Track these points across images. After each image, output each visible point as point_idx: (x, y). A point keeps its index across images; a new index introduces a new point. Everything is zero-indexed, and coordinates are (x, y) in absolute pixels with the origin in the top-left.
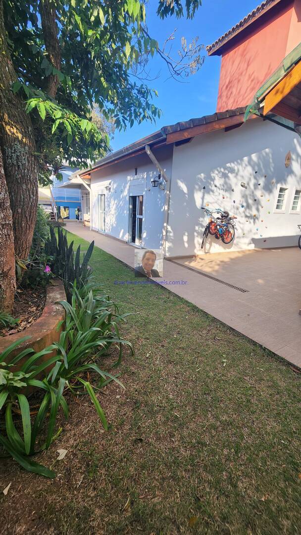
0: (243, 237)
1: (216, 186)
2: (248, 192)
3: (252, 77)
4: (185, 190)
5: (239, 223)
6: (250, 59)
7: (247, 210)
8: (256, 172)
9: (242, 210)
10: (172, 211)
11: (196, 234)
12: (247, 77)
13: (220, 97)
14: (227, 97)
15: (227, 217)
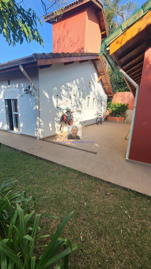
0: (76, 121)
1: (63, 95)
2: (77, 99)
3: (71, 40)
4: (48, 97)
5: (74, 115)
6: (68, 30)
7: (77, 108)
8: (79, 89)
9: (75, 108)
10: (41, 110)
11: (55, 122)
12: (68, 39)
13: (54, 46)
14: (58, 47)
15: (70, 112)
